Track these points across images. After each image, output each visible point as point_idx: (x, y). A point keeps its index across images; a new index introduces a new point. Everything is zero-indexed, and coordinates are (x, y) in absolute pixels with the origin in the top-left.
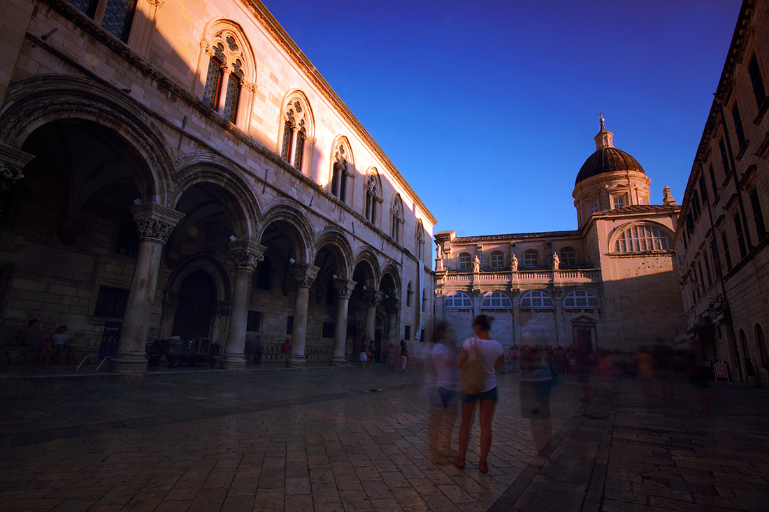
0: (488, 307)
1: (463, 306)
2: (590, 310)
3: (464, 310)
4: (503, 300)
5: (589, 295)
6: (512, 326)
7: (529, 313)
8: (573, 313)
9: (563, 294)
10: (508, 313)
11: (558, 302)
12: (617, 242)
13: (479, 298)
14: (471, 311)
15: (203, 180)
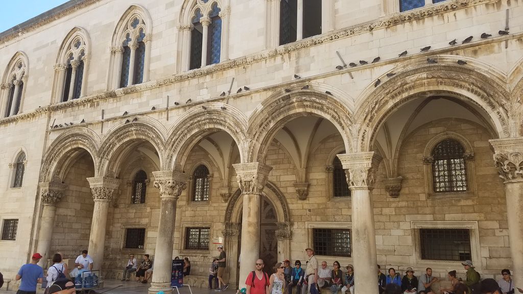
15: (121, 143)
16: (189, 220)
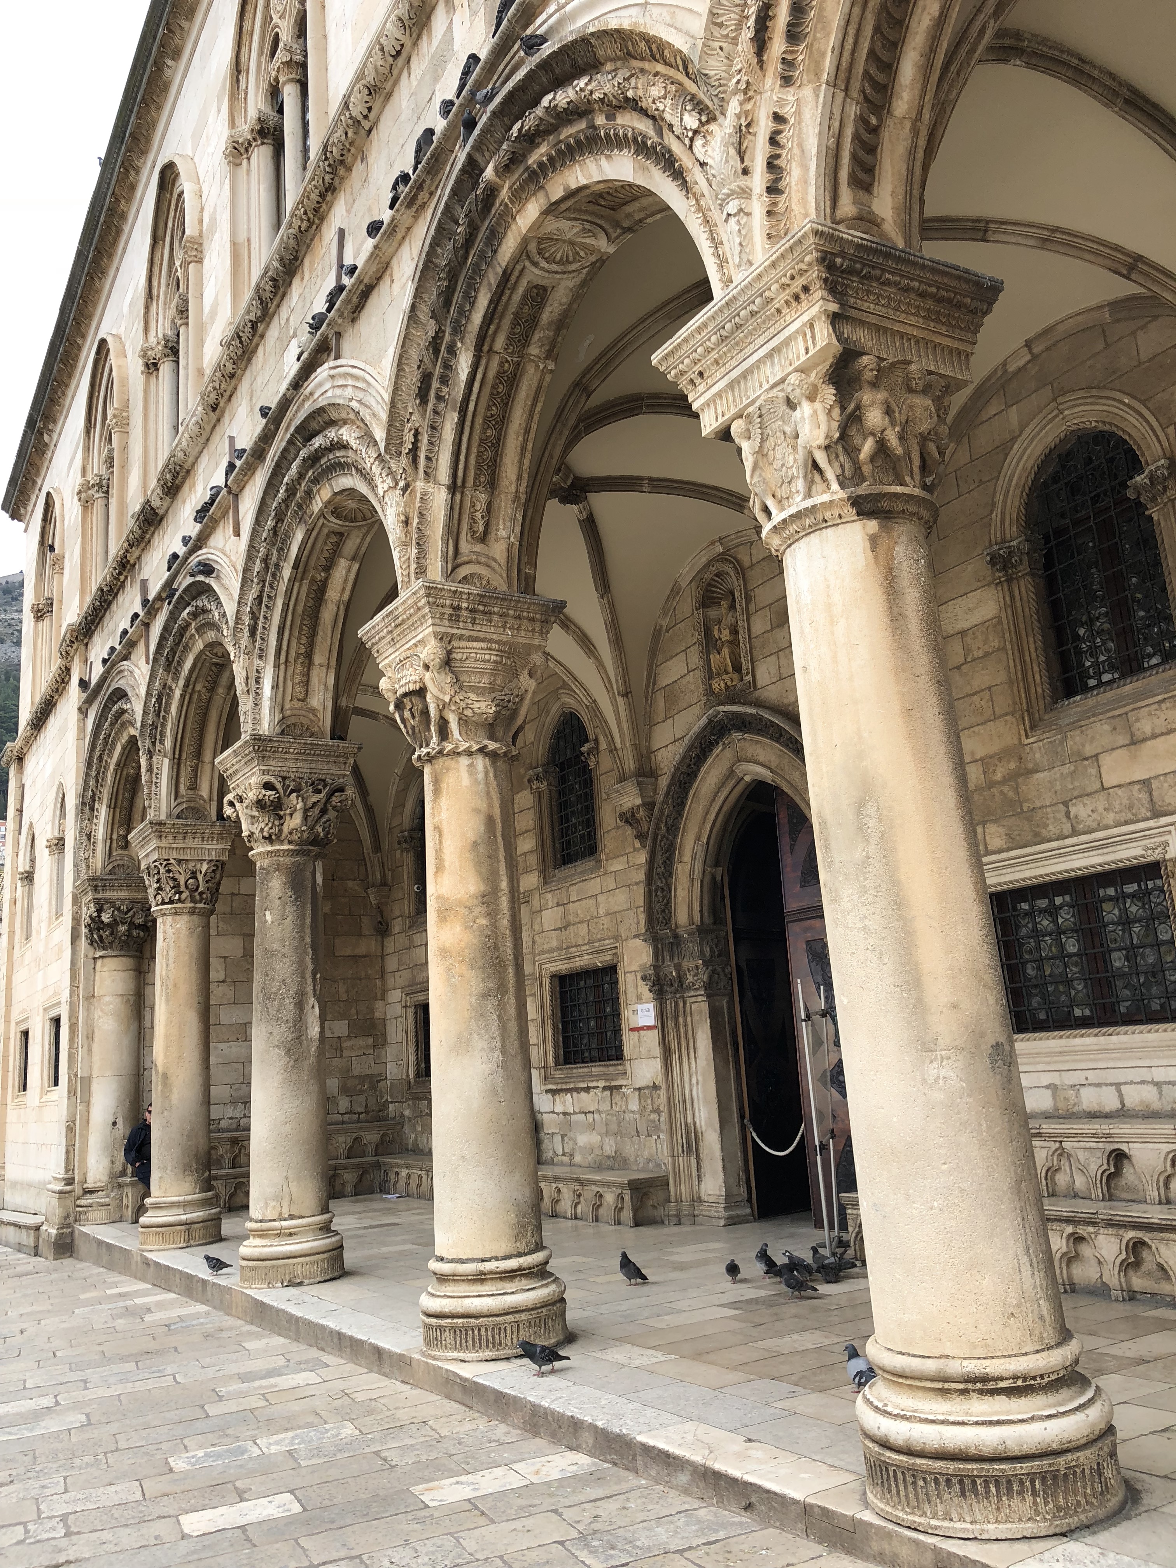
16: (554, 944)
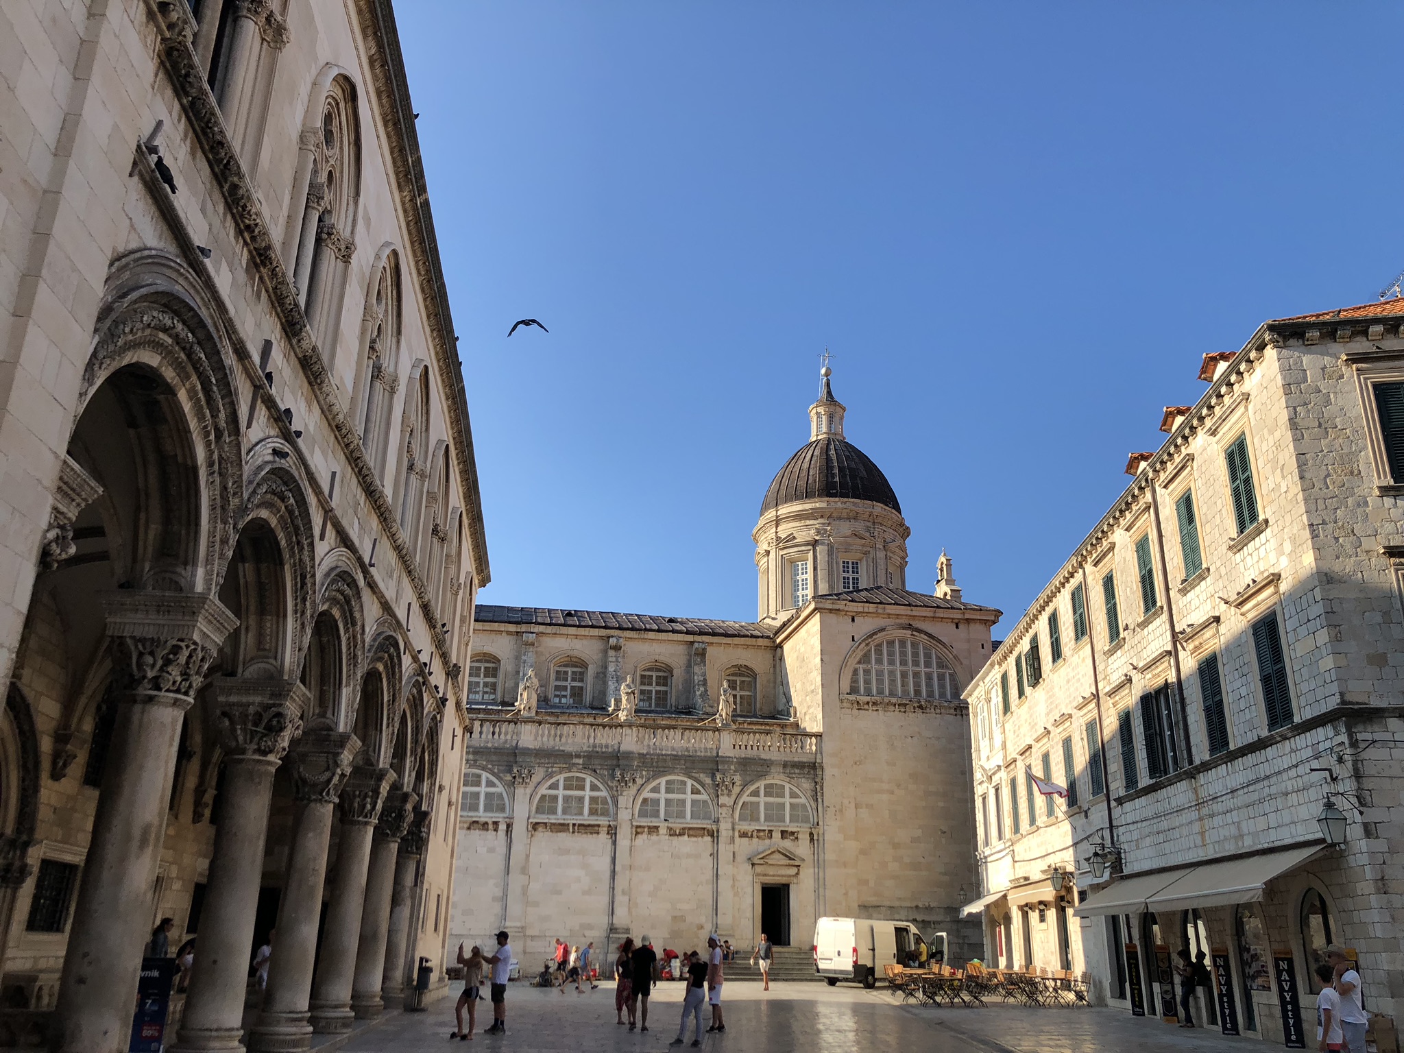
0: (553, 819)
1: (482, 815)
2: (793, 833)
3: (484, 826)
4: (592, 799)
5: (793, 795)
6: (608, 874)
7: (654, 837)
8: (755, 840)
9: (736, 790)
10: (603, 837)
11: (723, 811)
12: (855, 672)
13: (529, 791)
14: (503, 827)
15: (260, 514)
